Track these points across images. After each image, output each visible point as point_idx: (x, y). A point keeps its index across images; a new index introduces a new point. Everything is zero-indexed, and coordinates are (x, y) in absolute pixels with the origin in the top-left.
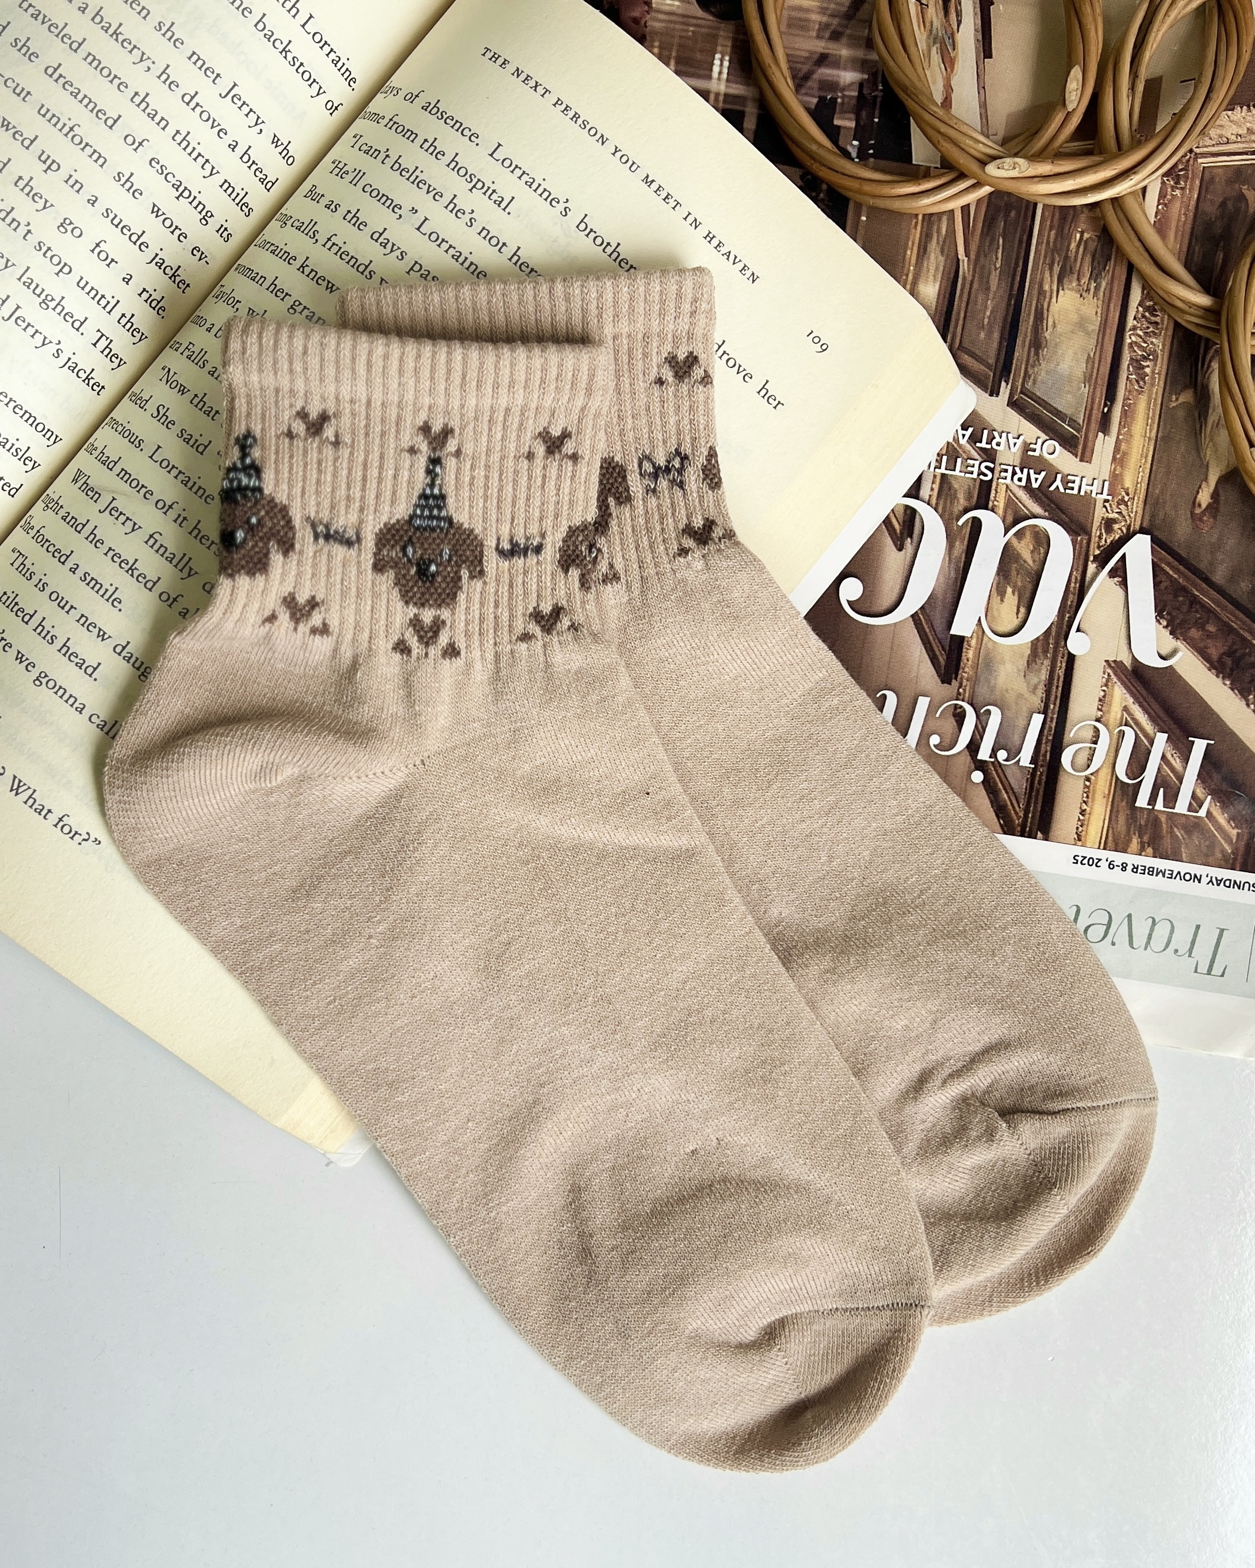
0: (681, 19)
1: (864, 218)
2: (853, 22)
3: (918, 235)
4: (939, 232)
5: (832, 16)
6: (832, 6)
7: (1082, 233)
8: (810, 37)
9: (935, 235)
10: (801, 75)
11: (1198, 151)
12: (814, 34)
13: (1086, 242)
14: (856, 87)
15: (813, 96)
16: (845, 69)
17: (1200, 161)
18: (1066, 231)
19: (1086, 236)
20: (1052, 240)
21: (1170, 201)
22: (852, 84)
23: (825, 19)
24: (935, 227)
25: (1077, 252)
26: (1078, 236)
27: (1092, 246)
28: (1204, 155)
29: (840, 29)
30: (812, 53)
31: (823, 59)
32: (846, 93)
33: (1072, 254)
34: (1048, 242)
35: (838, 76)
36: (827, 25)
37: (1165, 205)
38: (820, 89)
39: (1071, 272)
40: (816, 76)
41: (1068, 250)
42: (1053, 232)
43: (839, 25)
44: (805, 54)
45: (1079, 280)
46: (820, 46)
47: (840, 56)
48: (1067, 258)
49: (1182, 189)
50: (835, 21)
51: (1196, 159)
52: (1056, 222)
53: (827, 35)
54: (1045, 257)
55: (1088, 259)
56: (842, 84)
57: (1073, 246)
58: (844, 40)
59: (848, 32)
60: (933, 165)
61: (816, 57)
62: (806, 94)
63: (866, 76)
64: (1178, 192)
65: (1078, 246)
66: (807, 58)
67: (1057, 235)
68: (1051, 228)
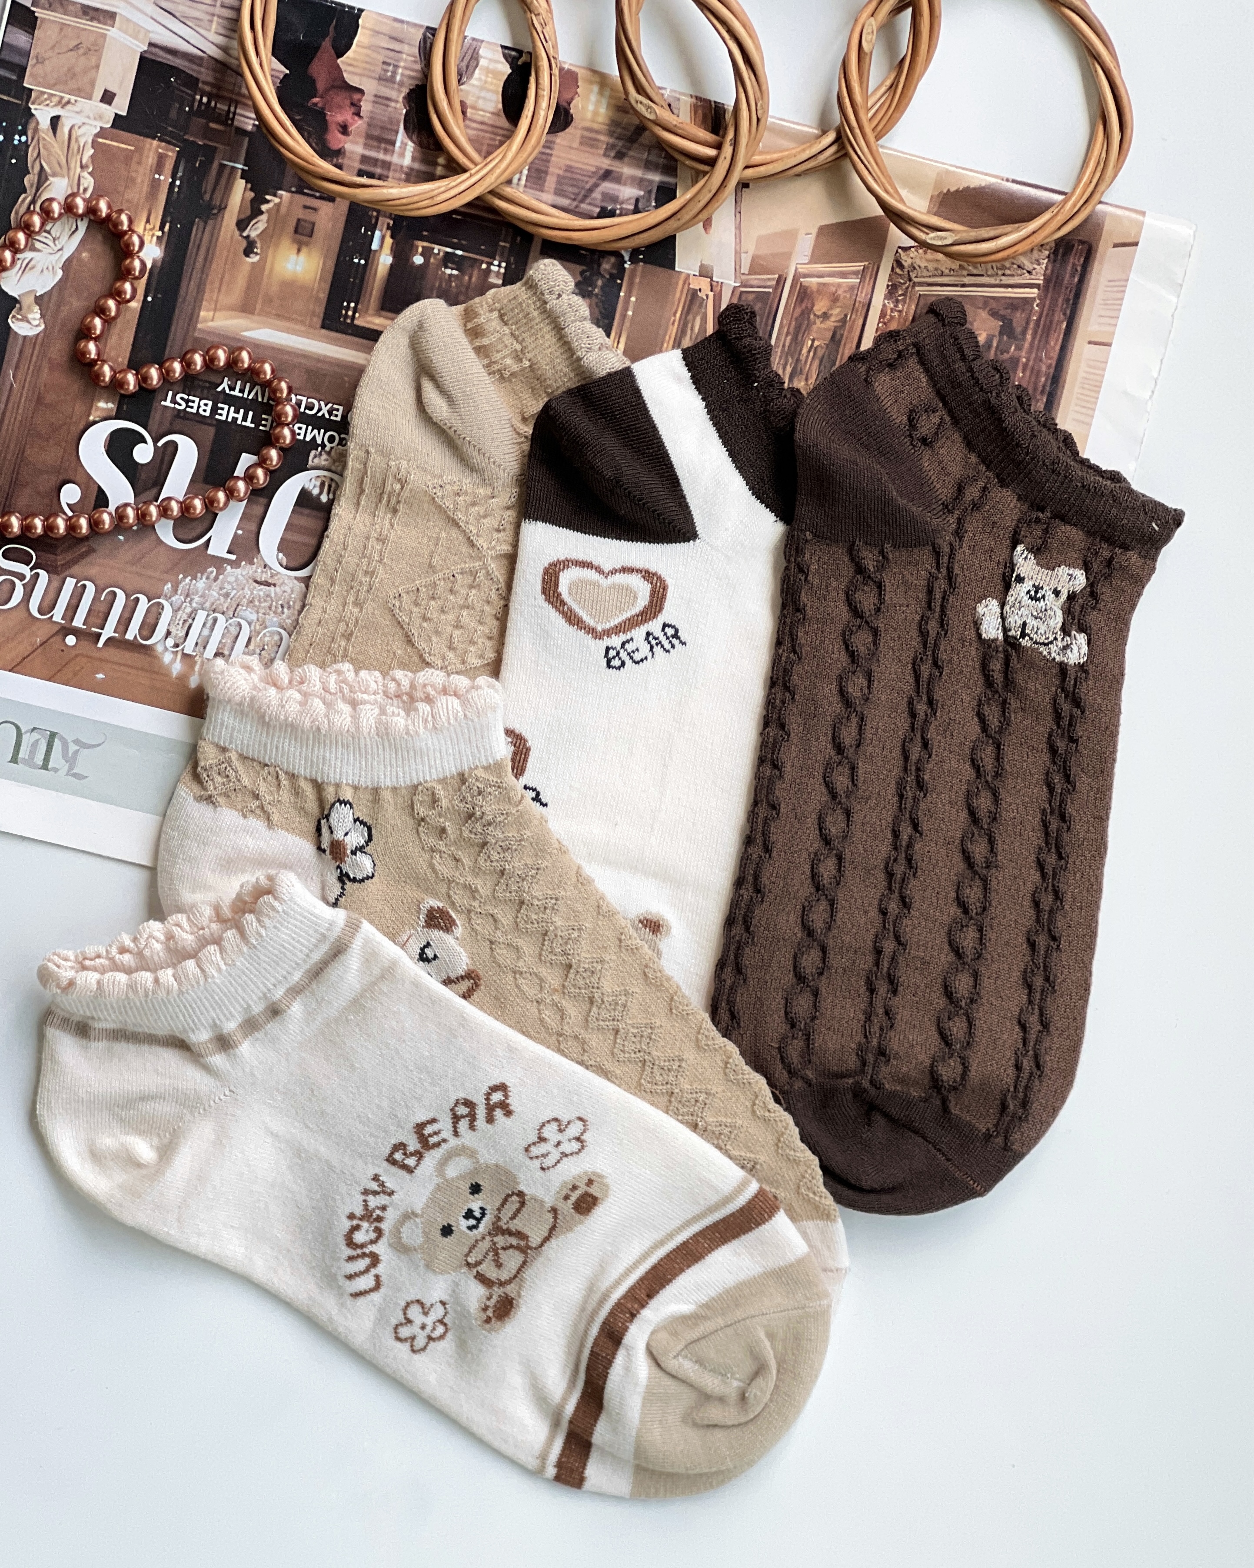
0: (490, 129)
1: (630, 313)
2: (636, 145)
3: (674, 331)
4: (692, 329)
5: (618, 138)
6: (619, 130)
7: (813, 341)
8: (598, 154)
9: (689, 332)
10: (588, 186)
11: (916, 280)
12: (602, 152)
13: (816, 349)
14: (633, 201)
15: (596, 206)
16: (625, 184)
17: (917, 288)
18: (800, 338)
19: (816, 343)
20: (787, 344)
21: (889, 321)
22: (630, 199)
23: (611, 141)
24: (690, 325)
25: (807, 357)
26: (810, 342)
27: (820, 353)
28: (921, 284)
29: (624, 150)
30: (598, 168)
31: (607, 175)
32: (624, 206)
33: (803, 358)
34: (784, 346)
35: (619, 190)
36: (613, 146)
37: (885, 324)
38: (603, 201)
39: (801, 373)
40: (600, 189)
41: (800, 353)
42: (789, 338)
43: (623, 146)
44: (594, 169)
45: (807, 380)
46: (606, 163)
47: (622, 174)
48: (798, 360)
49: (900, 311)
50: (620, 143)
51: (913, 287)
52: (792, 330)
53: (613, 154)
54: (780, 358)
55: (816, 363)
56: (621, 198)
57: (805, 351)
58: (626, 160)
59: (631, 153)
60: (692, 273)
61: (601, 172)
62: (590, 204)
63: (642, 193)
64: (896, 314)
65: (809, 352)
66: (593, 173)
67: (792, 340)
68: (788, 334)
